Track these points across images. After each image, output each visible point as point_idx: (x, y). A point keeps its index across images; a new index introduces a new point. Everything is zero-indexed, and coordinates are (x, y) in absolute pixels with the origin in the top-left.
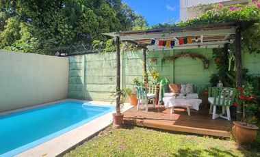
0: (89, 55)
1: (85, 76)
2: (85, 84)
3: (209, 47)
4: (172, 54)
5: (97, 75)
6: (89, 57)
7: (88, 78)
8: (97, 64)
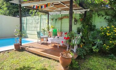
0: (28, 17)
1: (26, 27)
2: (26, 30)
3: (77, 13)
4: (60, 17)
5: (30, 26)
6: (28, 18)
7: (27, 27)
8: (31, 21)
